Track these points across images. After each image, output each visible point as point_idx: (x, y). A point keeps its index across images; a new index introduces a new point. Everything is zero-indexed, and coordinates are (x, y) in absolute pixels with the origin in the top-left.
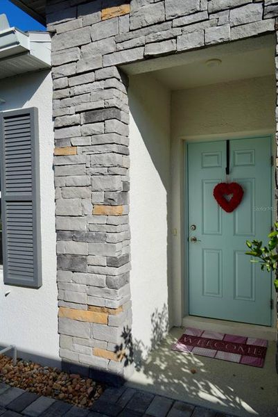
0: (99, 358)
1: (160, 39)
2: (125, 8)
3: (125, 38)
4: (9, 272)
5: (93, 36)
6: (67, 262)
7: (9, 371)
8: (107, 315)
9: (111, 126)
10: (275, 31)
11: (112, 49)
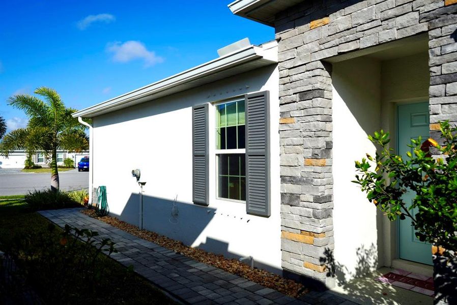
0: (307, 269)
1: (349, 40)
2: (325, 20)
3: (325, 41)
4: (250, 205)
5: (304, 41)
6: (287, 199)
7: (248, 272)
8: (313, 238)
9: (316, 102)
10: (427, 32)
11: (317, 49)
